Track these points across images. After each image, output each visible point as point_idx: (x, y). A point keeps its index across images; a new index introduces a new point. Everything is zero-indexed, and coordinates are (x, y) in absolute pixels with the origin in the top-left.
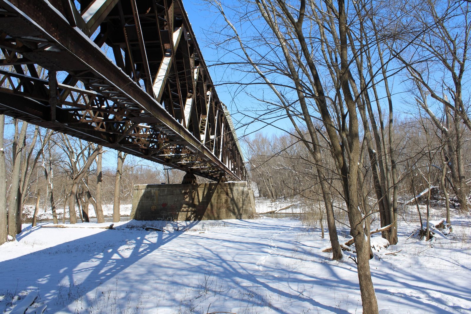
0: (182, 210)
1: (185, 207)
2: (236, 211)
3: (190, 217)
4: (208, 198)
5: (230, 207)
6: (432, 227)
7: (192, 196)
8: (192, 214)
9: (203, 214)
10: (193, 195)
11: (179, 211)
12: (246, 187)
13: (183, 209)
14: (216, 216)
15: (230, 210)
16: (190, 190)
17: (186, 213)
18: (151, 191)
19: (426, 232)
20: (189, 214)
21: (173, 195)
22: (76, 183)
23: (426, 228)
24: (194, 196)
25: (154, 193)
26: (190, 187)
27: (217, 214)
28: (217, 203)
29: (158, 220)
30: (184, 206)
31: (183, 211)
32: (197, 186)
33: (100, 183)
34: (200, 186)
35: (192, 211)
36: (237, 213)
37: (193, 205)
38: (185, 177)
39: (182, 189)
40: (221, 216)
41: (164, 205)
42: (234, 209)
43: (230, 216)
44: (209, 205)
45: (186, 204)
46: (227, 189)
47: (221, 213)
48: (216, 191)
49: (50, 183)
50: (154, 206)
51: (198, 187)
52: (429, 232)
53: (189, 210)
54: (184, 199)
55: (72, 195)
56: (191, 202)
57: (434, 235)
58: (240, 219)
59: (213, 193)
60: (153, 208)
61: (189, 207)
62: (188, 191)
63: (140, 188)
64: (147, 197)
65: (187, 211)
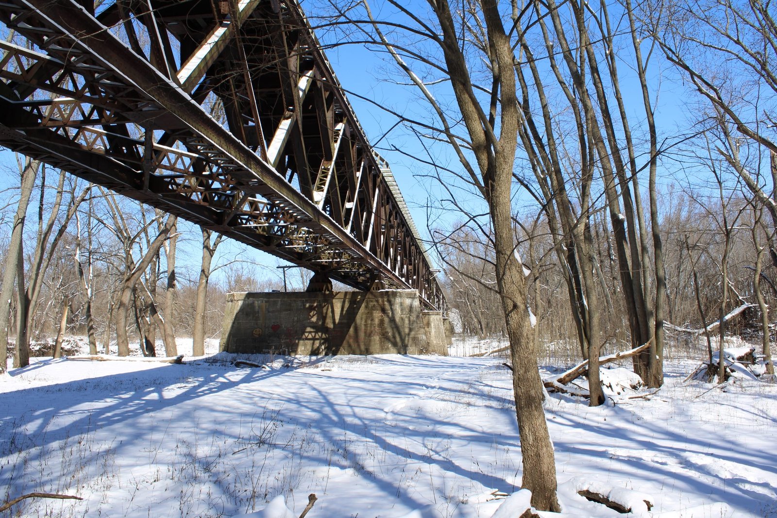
0: (304, 337)
1: (310, 332)
2: (398, 339)
3: (318, 348)
4: (349, 316)
5: (387, 333)
6: (730, 359)
7: (322, 313)
8: (321, 345)
9: (341, 345)
10: (325, 311)
11: (300, 339)
12: (416, 300)
13: (306, 334)
14: (363, 347)
15: (388, 339)
16: (319, 302)
17: (312, 341)
18: (253, 303)
19: (717, 368)
20: (317, 343)
21: (290, 310)
22: (128, 287)
23: (718, 360)
24: (326, 313)
25: (259, 307)
26: (320, 298)
27: (365, 345)
28: (366, 325)
29: (264, 353)
30: (308, 329)
31: (307, 339)
32: (332, 295)
33: (171, 289)
34: (337, 297)
35: (320, 338)
36: (400, 344)
37: (323, 329)
38: (312, 281)
39: (307, 301)
40: (372, 349)
41: (276, 328)
42: (394, 337)
43: (388, 348)
44: (352, 330)
45: (312, 327)
46: (383, 301)
47: (372, 343)
48: (363, 305)
49: (87, 287)
50: (258, 330)
51: (333, 298)
52: (723, 368)
53: (317, 337)
54: (309, 317)
55: (122, 308)
56: (320, 323)
57: (732, 374)
58: (405, 354)
59: (359, 309)
60: (257, 332)
61: (316, 332)
62: (315, 305)
63: (235, 298)
64: (247, 314)
65: (314, 339)
